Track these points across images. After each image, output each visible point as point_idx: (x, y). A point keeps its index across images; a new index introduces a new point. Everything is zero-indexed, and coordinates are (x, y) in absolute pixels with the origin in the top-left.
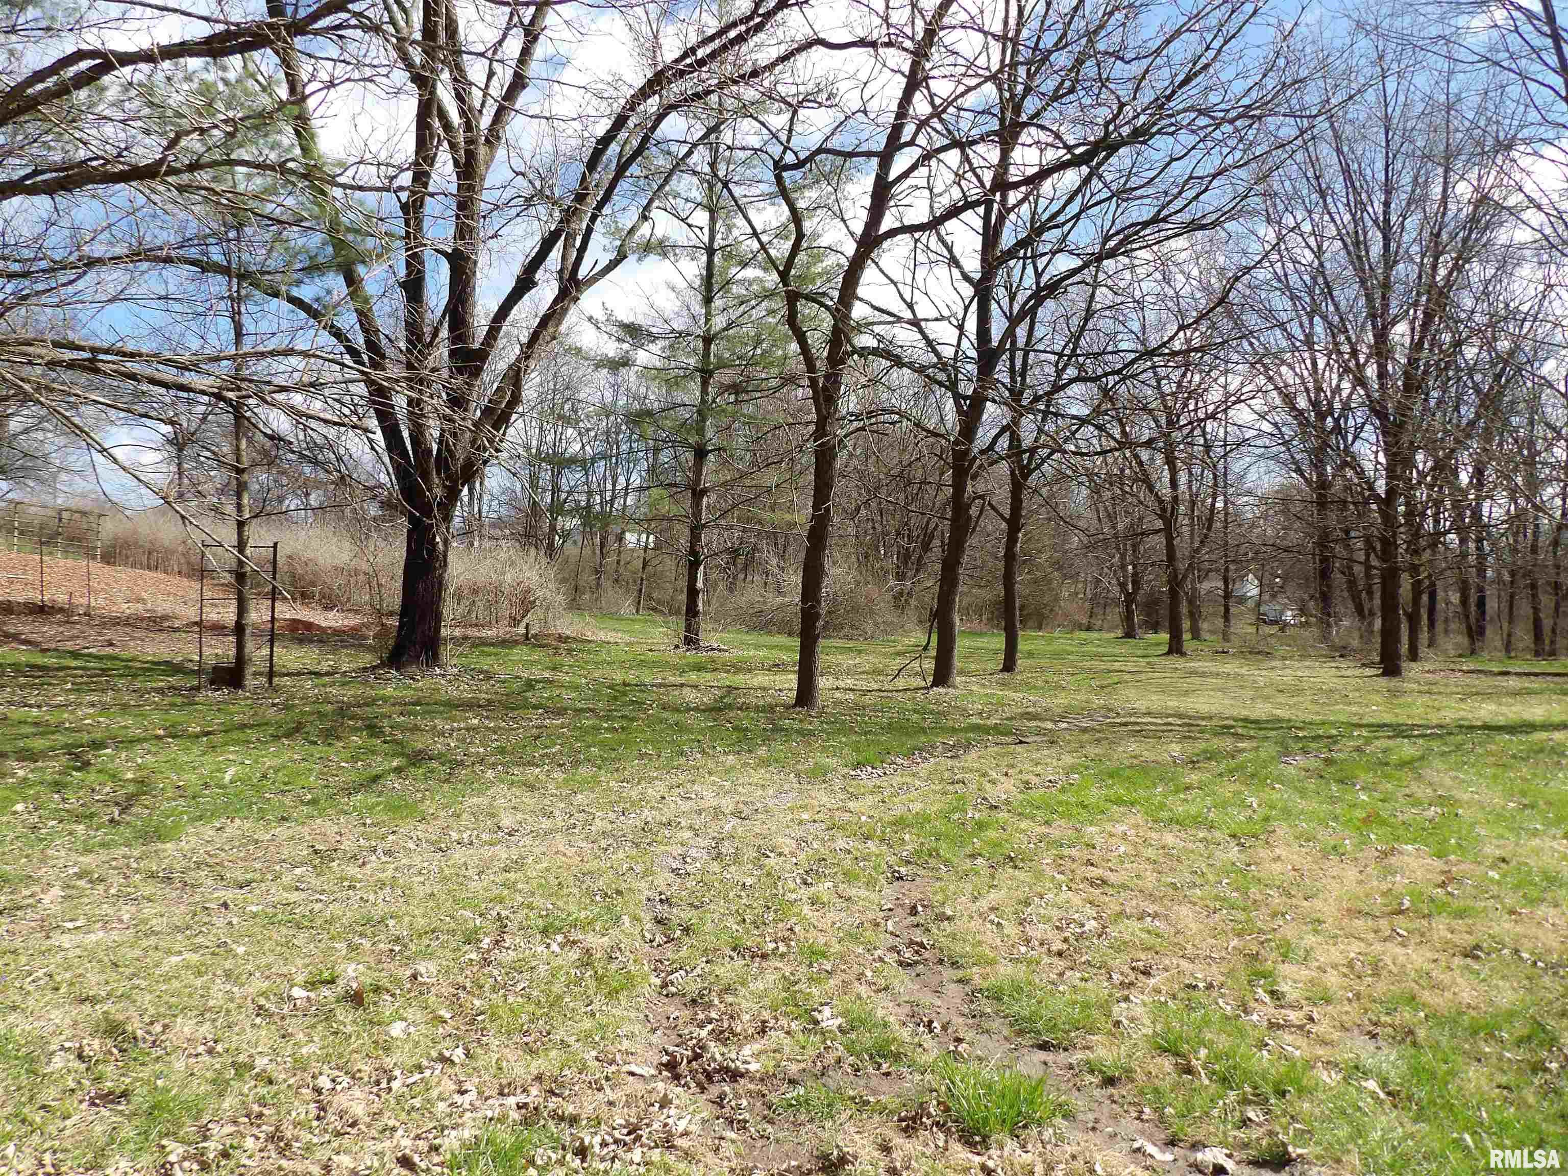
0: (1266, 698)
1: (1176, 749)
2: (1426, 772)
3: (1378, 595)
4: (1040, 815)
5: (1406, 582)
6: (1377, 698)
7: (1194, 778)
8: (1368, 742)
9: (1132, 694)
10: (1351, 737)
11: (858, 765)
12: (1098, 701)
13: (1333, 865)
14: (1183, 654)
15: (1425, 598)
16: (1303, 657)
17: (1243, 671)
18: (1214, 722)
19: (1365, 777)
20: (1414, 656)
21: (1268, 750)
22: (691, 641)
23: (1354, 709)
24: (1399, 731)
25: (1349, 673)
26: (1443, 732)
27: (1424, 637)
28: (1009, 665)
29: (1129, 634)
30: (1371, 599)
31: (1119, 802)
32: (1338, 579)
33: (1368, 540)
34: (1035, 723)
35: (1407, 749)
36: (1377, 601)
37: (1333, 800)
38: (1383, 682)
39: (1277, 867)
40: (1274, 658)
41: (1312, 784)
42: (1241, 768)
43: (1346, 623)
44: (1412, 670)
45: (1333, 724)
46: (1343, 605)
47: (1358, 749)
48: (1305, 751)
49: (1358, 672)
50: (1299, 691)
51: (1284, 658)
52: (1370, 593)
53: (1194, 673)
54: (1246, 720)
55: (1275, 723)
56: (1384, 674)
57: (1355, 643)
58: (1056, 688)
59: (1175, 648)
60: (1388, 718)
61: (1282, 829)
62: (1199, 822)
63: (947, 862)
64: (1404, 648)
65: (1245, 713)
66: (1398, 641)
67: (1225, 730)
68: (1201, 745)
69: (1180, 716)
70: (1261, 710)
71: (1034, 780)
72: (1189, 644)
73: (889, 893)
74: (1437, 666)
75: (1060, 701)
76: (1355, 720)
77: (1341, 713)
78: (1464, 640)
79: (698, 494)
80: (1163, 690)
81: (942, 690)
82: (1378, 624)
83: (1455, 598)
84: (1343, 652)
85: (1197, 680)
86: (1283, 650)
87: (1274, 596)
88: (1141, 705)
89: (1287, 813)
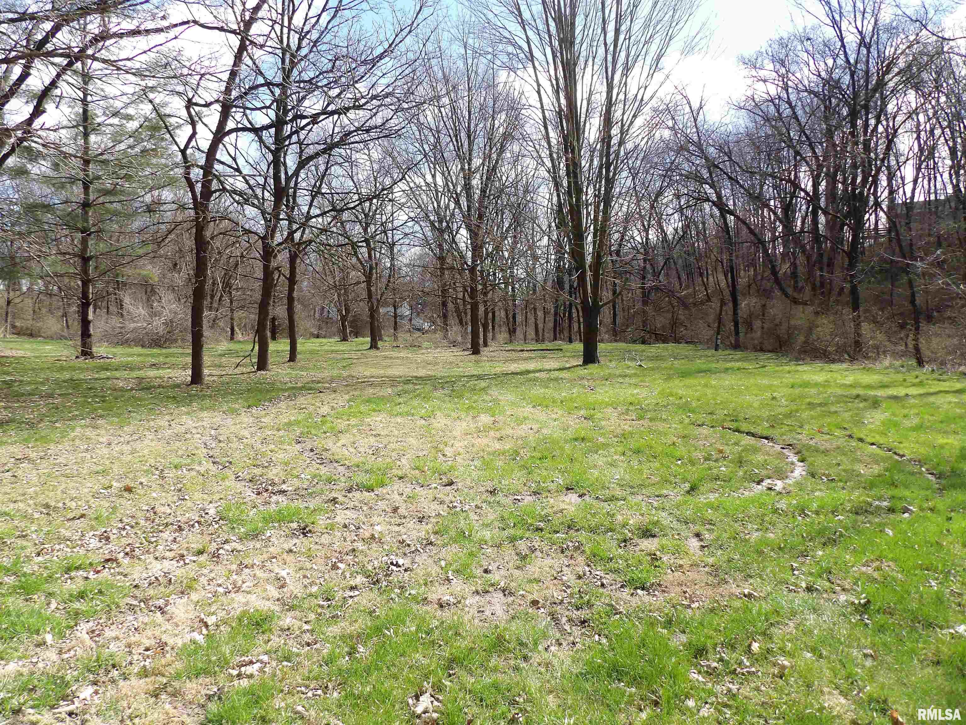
0: (424, 367)
1: (389, 390)
2: (489, 392)
3: (469, 314)
4: (345, 417)
5: (482, 309)
6: (470, 364)
7: (401, 400)
8: (468, 382)
9: (361, 369)
10: (460, 381)
11: (249, 407)
12: (345, 374)
13: (458, 423)
14: (378, 349)
15: (490, 315)
16: (436, 348)
17: (410, 355)
18: (403, 379)
19: (467, 395)
20: (486, 345)
21: (428, 388)
22: (86, 353)
23: (461, 369)
24: (480, 377)
25: (458, 354)
26: (496, 376)
27: (490, 335)
28: (292, 358)
29: (344, 339)
30: (466, 316)
31: (374, 410)
32: (450, 306)
33: (464, 287)
34: (320, 385)
35: (483, 384)
36: (469, 317)
37: (456, 404)
38: (473, 357)
39: (439, 425)
40: (422, 349)
41: (447, 399)
42: (419, 395)
43: (454, 329)
44: (485, 351)
45: (453, 377)
46: (453, 320)
47: (464, 385)
48: (443, 388)
49: (461, 353)
50: (436, 364)
51: (427, 348)
52: (466, 313)
53: (386, 357)
54: (416, 377)
55: (429, 378)
56: (473, 354)
57: (459, 339)
58: (321, 368)
59: (374, 346)
60: (475, 373)
61: (439, 413)
62: (408, 414)
63: (315, 435)
64: (481, 341)
65: (415, 374)
66: (479, 338)
67: (407, 382)
68: (400, 388)
69: (387, 377)
70: (422, 373)
71: (335, 406)
72: (380, 344)
73: (298, 447)
74: (496, 349)
75: (326, 374)
76: (462, 374)
77: (457, 371)
78: (506, 335)
79: (85, 260)
80: (374, 366)
81: (263, 372)
82: (470, 329)
83: (503, 314)
84: (454, 344)
85: (389, 361)
86: (426, 344)
87: (418, 314)
88: (367, 373)
89: (439, 408)
